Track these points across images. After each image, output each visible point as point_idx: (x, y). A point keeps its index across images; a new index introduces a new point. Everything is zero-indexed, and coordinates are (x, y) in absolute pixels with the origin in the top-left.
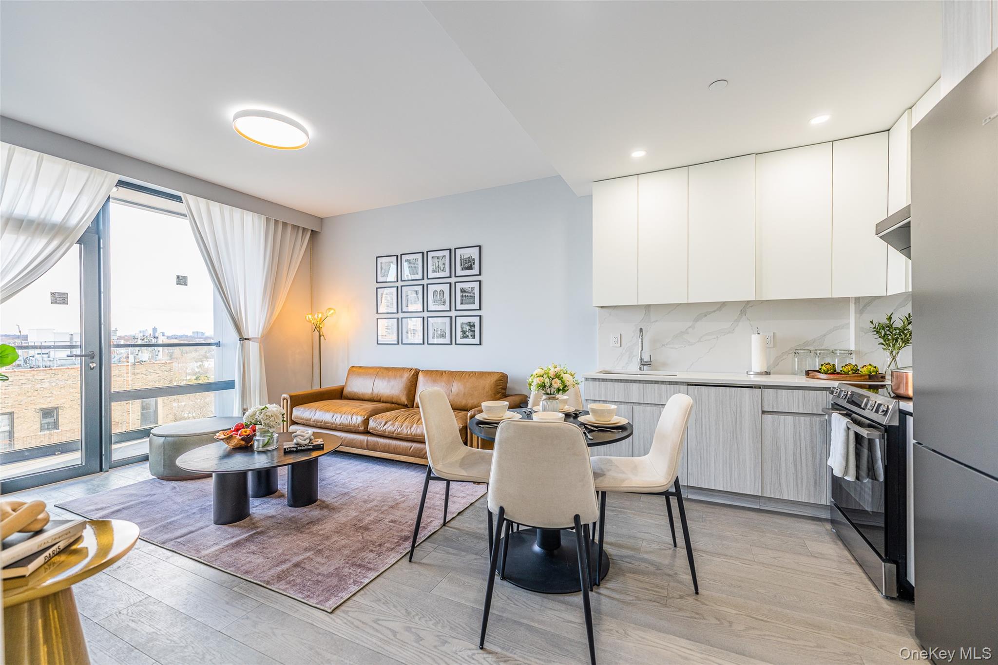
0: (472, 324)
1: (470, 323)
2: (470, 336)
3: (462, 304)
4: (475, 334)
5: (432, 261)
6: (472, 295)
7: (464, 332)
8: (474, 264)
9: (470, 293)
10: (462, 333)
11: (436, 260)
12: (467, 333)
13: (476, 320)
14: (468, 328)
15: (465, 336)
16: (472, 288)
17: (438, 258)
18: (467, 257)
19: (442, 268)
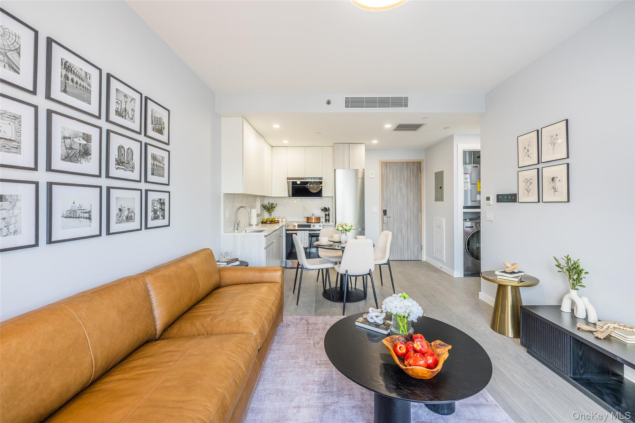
0: (162, 201)
1: (160, 200)
2: (160, 216)
3: (153, 174)
4: (164, 214)
5: (116, 96)
6: (162, 165)
7: (155, 211)
8: (164, 129)
9: (160, 163)
10: (153, 212)
11: (122, 98)
12: (158, 213)
13: (165, 196)
14: (159, 206)
15: (156, 218)
16: (162, 157)
17: (125, 96)
18: (159, 117)
19: (131, 116)
